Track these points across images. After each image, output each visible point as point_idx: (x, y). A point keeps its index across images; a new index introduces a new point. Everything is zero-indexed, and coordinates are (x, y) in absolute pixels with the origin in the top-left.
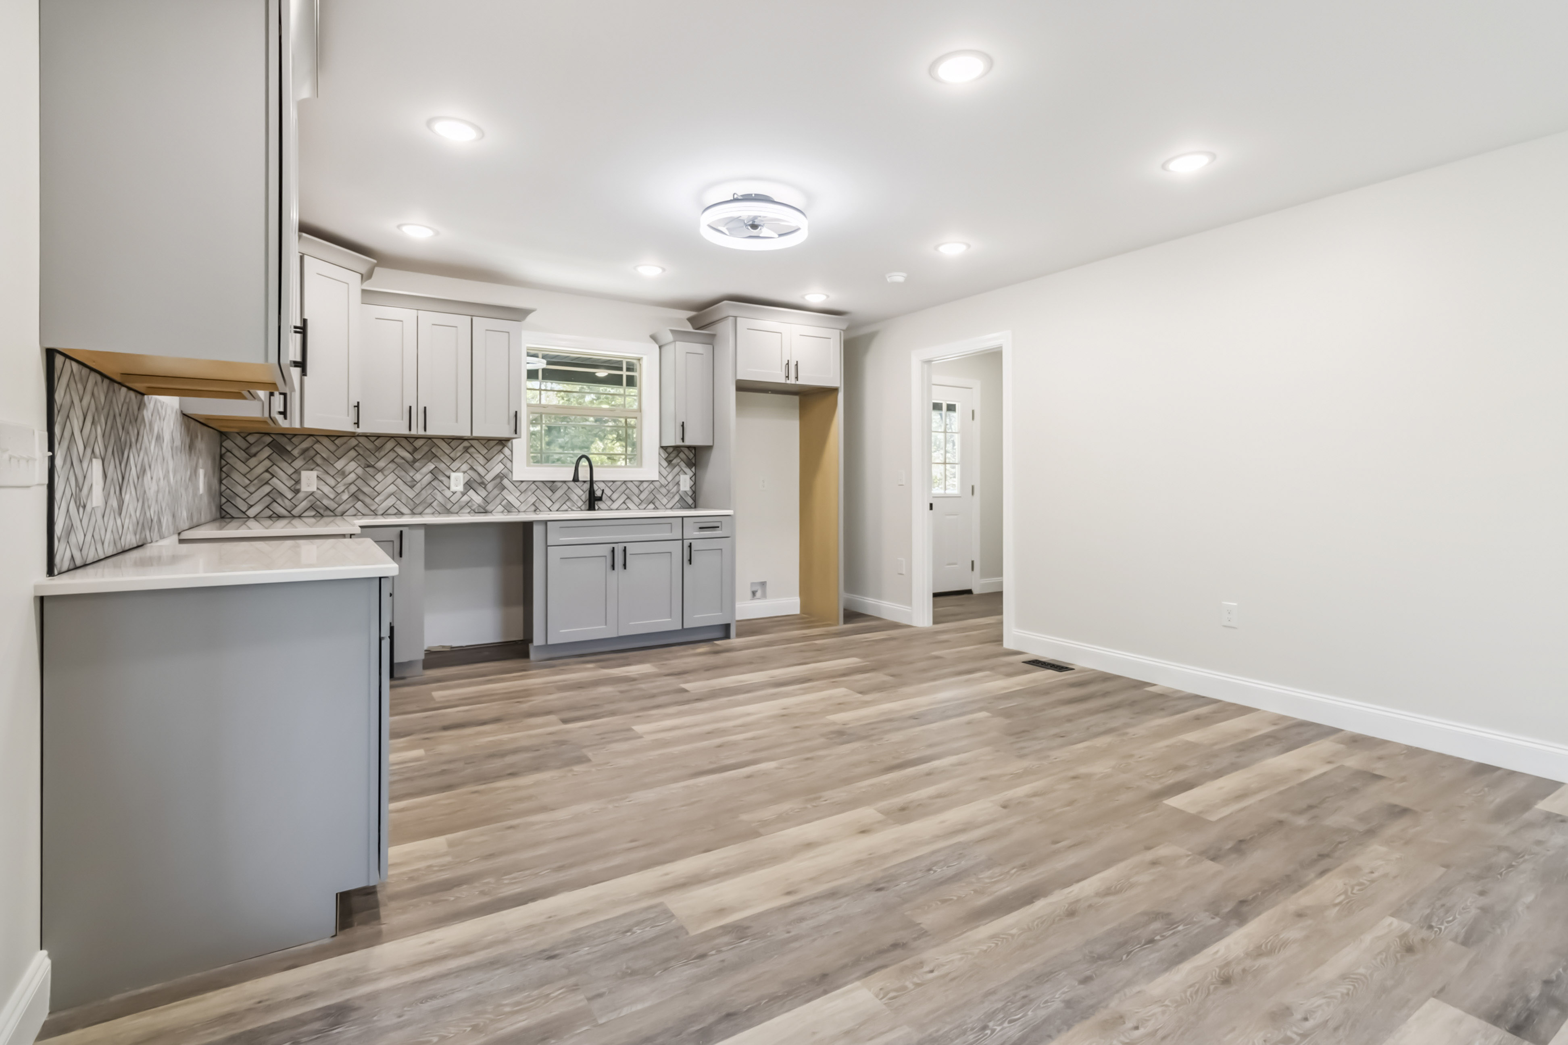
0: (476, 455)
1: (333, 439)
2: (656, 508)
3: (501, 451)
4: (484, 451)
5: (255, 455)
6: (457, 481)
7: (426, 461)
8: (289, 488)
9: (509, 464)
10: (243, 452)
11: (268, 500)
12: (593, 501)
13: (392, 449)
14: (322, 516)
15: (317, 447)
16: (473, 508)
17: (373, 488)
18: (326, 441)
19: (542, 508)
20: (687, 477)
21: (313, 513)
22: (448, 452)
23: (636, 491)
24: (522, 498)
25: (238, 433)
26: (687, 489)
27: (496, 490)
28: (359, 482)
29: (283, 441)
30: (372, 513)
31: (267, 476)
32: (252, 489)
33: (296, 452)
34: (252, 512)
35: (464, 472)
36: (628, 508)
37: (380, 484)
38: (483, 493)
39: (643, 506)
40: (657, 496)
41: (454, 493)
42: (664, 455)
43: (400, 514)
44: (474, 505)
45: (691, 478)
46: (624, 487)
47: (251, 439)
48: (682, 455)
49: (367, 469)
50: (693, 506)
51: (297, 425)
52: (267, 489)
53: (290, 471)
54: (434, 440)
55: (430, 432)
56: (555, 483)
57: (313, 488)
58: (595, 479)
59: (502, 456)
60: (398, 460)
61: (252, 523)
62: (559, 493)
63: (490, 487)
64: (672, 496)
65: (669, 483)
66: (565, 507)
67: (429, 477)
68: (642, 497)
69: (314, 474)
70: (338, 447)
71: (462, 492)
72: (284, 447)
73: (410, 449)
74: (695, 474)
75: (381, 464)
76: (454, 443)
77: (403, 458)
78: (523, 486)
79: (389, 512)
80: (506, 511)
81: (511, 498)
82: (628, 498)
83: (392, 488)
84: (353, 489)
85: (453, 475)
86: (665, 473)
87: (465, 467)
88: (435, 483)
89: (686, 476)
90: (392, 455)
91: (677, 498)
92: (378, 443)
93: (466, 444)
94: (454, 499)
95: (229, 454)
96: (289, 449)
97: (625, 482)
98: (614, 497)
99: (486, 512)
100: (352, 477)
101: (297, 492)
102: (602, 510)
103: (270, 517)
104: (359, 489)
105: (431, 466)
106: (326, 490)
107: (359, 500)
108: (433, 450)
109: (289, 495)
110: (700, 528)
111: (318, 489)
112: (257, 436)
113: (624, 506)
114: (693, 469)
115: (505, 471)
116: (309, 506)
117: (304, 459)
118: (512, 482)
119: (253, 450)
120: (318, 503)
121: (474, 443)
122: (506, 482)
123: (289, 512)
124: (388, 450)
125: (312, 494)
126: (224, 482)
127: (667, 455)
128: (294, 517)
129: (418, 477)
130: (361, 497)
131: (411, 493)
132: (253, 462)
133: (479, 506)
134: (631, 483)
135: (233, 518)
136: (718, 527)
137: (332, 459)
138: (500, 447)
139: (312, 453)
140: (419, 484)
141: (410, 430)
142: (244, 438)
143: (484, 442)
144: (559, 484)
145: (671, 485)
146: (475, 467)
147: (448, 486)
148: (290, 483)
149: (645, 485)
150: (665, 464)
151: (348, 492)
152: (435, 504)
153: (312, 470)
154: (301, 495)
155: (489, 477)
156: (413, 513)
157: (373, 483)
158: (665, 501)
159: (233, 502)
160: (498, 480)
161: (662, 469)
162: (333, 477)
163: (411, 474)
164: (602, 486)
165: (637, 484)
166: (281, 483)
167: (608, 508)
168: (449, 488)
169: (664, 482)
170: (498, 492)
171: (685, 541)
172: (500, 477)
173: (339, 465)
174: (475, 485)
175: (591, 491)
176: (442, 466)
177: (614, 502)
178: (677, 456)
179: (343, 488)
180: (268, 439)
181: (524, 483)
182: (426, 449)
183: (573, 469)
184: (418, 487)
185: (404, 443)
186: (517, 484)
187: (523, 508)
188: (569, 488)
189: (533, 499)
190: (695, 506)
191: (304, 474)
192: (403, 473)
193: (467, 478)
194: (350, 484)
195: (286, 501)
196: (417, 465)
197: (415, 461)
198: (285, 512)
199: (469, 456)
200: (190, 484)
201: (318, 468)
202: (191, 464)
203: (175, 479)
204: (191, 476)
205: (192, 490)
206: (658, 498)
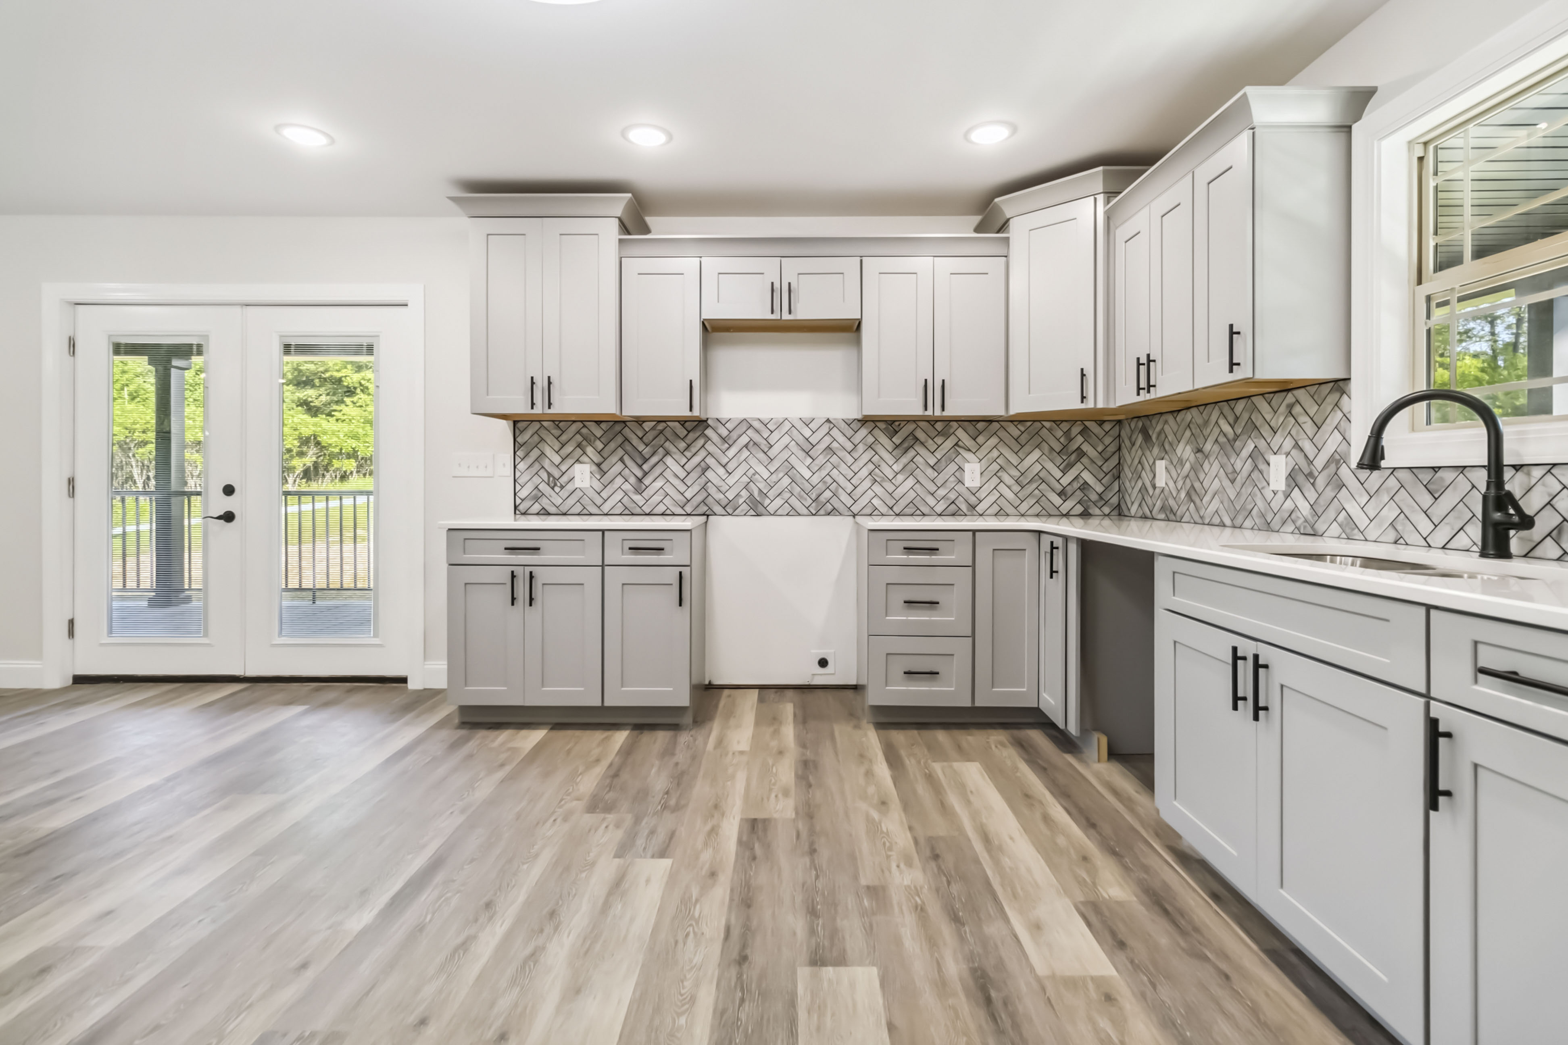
0: (1303, 418)
1: (1173, 415)
3: (1336, 405)
4: (1312, 407)
5: (1135, 443)
6: (1279, 471)
7: (1244, 437)
8: (1151, 483)
9: (1347, 433)
11: (1140, 497)
13: (1216, 422)
14: (1168, 520)
15: (1165, 428)
16: (1298, 526)
17: (1199, 484)
18: (1171, 420)
19: (1412, 537)
21: (1163, 516)
22: (1269, 416)
24: (1372, 510)
27: (1329, 488)
28: (1191, 475)
31: (1140, 468)
32: (1133, 484)
33: (1154, 437)
34: (1133, 514)
35: (1287, 453)
37: (1205, 478)
38: (1312, 496)
41: (1275, 494)
44: (1298, 518)
49: (1195, 455)
52: (1140, 483)
53: (1151, 461)
56: (1440, 474)
57: (1162, 484)
59: (1337, 415)
60: (1219, 439)
61: (1135, 524)
63: (1321, 482)
67: (1249, 465)
69: (1162, 464)
70: (1178, 426)
71: (1284, 492)
72: (1148, 431)
75: (1206, 446)
76: (1275, 397)
77: (1225, 435)
81: (1353, 509)
84: (1187, 484)
85: (1275, 461)
87: (1288, 443)
88: (1253, 475)
92: (1204, 413)
94: (1272, 505)
96: (1150, 433)
99: (1315, 537)
100: (1187, 467)
101: (1154, 487)
103: (1141, 517)
104: (1192, 485)
105: (1247, 446)
106: (1171, 485)
107: (1192, 501)
108: (1249, 417)
109: (1151, 491)
111: (1166, 484)
115: (1343, 448)
116: (1160, 506)
117: (1157, 445)
118: (1355, 473)
119: (1134, 437)
120: (1166, 502)
121: (1299, 392)
123: (1151, 513)
124: (1213, 424)
125: (1163, 490)
128: (1154, 519)
129: (1238, 464)
130: (1193, 496)
131: (1232, 493)
132: (1133, 452)
133: (1307, 521)
137: (1174, 443)
138: (1333, 395)
139: (1161, 436)
140: (1240, 477)
143: (1314, 389)
144: (1449, 476)
146: (1301, 444)
147: (1268, 479)
148: (1151, 476)
151: (1185, 489)
152: (1252, 513)
153: (1162, 459)
154: (1158, 491)
155: (1320, 462)
157: (1202, 476)
159: (1125, 498)
160: (1333, 468)
162: (1174, 467)
163: (1233, 461)
166: (1146, 477)
168: (1269, 484)
170: (1334, 494)
172: (1336, 461)
173: (1178, 450)
174: (1301, 480)
176: (1262, 444)
179: (1181, 483)
180: (1140, 424)
181: (1374, 474)
184: (1237, 482)
186: (1363, 477)
187: (1374, 532)
188: (1473, 486)
189: (1391, 512)
191: (1158, 465)
192: (1225, 460)
193: (1291, 464)
194: (1185, 477)
195: (1150, 499)
196: (1235, 444)
197: (1236, 438)
198: (1148, 513)
199: (1293, 421)
200: (900, 478)
201: (1166, 456)
202: (904, 460)
203: (824, 473)
204: (909, 470)
205: (911, 482)
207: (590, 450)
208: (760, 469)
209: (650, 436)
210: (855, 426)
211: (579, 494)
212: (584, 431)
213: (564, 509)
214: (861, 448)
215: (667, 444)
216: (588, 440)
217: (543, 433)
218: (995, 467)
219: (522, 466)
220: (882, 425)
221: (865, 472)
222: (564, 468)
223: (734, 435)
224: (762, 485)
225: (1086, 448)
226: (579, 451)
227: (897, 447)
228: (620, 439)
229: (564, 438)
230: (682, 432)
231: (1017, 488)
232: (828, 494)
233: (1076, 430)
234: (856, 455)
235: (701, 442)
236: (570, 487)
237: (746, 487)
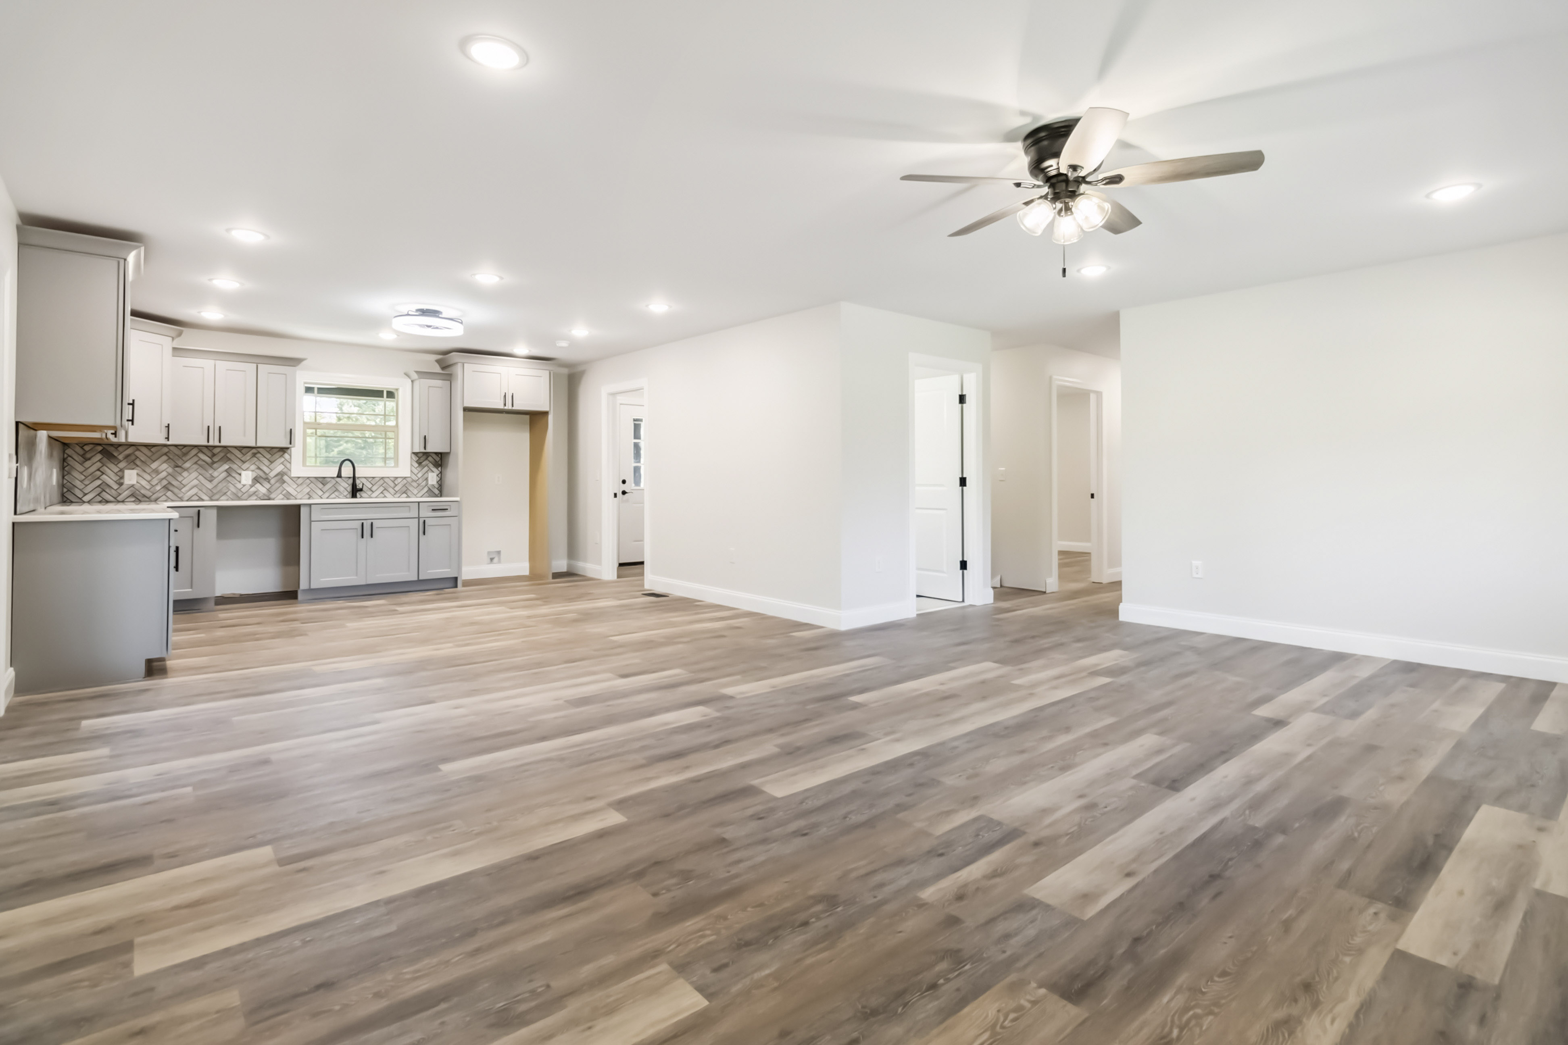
0: (262, 459)
1: (150, 447)
2: (408, 497)
3: (281, 456)
4: (268, 456)
5: (89, 459)
6: (247, 477)
7: (222, 463)
8: (115, 482)
9: (288, 465)
10: (80, 457)
11: (99, 490)
12: (355, 491)
13: (196, 455)
14: (140, 501)
15: (137, 453)
16: (259, 496)
17: (180, 482)
18: (143, 449)
19: (314, 495)
20: (435, 475)
21: (133, 499)
22: (239, 456)
23: (392, 484)
24: (299, 489)
25: (77, 444)
26: (435, 483)
27: (277, 484)
28: (170, 478)
29: (111, 449)
30: (179, 499)
31: (99, 473)
32: (87, 482)
33: (121, 457)
34: (86, 499)
35: (253, 471)
36: (385, 497)
37: (185, 480)
38: (268, 486)
39: (398, 495)
40: (409, 488)
41: (244, 486)
42: (415, 458)
43: (199, 498)
44: (260, 493)
45: (437, 475)
47: (87, 448)
48: (430, 458)
49: (176, 469)
50: (439, 495)
51: (123, 440)
52: (98, 482)
53: (116, 470)
54: (229, 448)
55: (223, 443)
56: (326, 479)
57: (134, 482)
58: (357, 475)
59: (282, 460)
60: (200, 462)
61: (86, 507)
62: (328, 486)
63: (272, 481)
64: (421, 488)
65: (419, 479)
66: (333, 496)
67: (224, 475)
68: (397, 489)
69: (134, 472)
70: (154, 454)
71: (250, 485)
72: (111, 453)
73: (210, 454)
74: (441, 473)
75: (187, 465)
76: (244, 451)
77: (204, 461)
78: (300, 481)
79: (193, 498)
80: (285, 498)
81: (290, 489)
82: (385, 489)
83: (195, 482)
84: (165, 482)
85: (244, 473)
86: (416, 471)
87: (253, 467)
88: (229, 479)
89: (433, 474)
90: (195, 459)
91: (426, 489)
92: (184, 450)
93: (254, 451)
94: (244, 490)
95: (69, 458)
96: (115, 454)
97: (382, 478)
98: (374, 488)
99: (269, 499)
100: (164, 474)
101: (121, 484)
102: (364, 498)
103: (100, 502)
104: (170, 483)
105: (226, 467)
106: (144, 483)
108: (227, 455)
109: (115, 486)
110: (433, 510)
111: (137, 482)
112: (91, 446)
113: (382, 495)
114: (440, 469)
115: (285, 470)
116: (131, 493)
117: (127, 462)
118: (291, 478)
119: (88, 456)
120: (137, 492)
121: (260, 450)
122: (286, 478)
123: (115, 498)
124: (192, 456)
125: (133, 486)
126: (65, 477)
127: (418, 458)
128: (119, 502)
129: (215, 474)
130: (171, 488)
131: (210, 486)
132: (88, 464)
133: (264, 494)
134: (388, 479)
135: (72, 502)
136: (447, 509)
137: (149, 461)
138: (281, 453)
139: (133, 457)
140: (216, 479)
141: (208, 442)
142: (82, 448)
143: (268, 449)
144: (329, 479)
145: (420, 481)
146: (261, 468)
147: (239, 480)
148: (116, 478)
149: (399, 480)
150: (416, 465)
151: (161, 485)
152: (229, 493)
153: (133, 469)
154: (124, 487)
155: (272, 474)
156: (212, 500)
157: (180, 479)
158: (415, 492)
159: (72, 491)
160: (279, 477)
161: (413, 468)
162: (149, 474)
163: (210, 472)
164: (364, 481)
165: (393, 479)
166: (109, 478)
167: (368, 496)
168: (240, 482)
169: (415, 478)
170: (280, 485)
171: (420, 519)
172: (281, 474)
173: (154, 466)
174: (261, 480)
175: (354, 485)
176: (235, 467)
177: (373, 492)
178: (426, 459)
179: (156, 482)
180: (100, 448)
181: (300, 479)
182: (222, 454)
183: (337, 469)
184: (215, 482)
185: (205, 450)
186: (295, 479)
187: (299, 496)
188: (337, 482)
189: (308, 490)
190: (441, 496)
191: (127, 473)
192: (203, 472)
193: (255, 475)
194: (163, 479)
195: (113, 491)
196: (215, 465)
197: (214, 463)
198: (112, 499)
199: (256, 459)
201: (137, 468)
206: (411, 488)
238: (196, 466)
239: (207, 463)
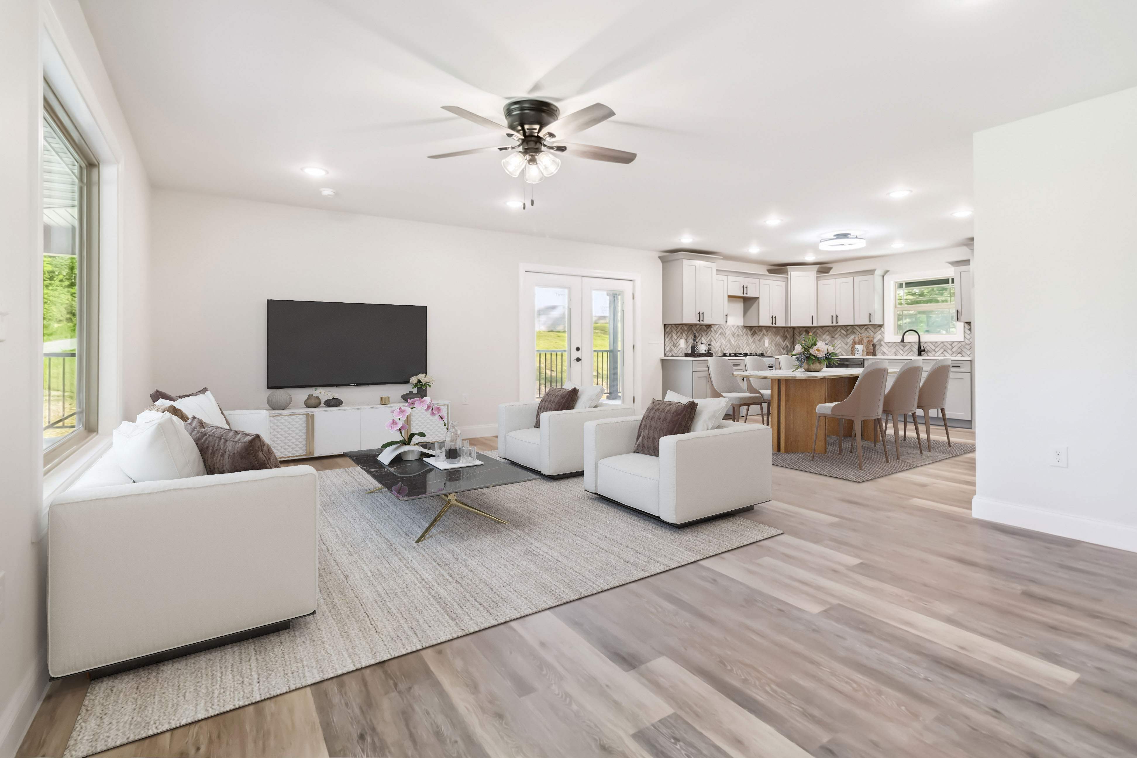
0: (870, 332)
2: (963, 356)
3: (879, 330)
4: (873, 330)
9: (883, 335)
12: (921, 351)
13: (841, 330)
15: (818, 331)
18: (820, 329)
22: (859, 331)
23: (950, 347)
25: (797, 328)
29: (808, 329)
39: (955, 355)
42: (967, 327)
43: (842, 355)
46: (942, 345)
54: (855, 327)
58: (921, 341)
59: (880, 332)
62: (906, 348)
66: (910, 354)
68: (954, 350)
75: (836, 336)
76: (861, 327)
77: (843, 334)
78: (890, 345)
80: (882, 355)
81: (884, 350)
82: (945, 351)
83: (840, 345)
86: (969, 337)
90: (839, 333)
93: (866, 327)
97: (942, 342)
98: (937, 350)
102: (929, 356)
108: (854, 330)
113: (942, 355)
115: (881, 338)
118: (885, 343)
119: (801, 333)
121: (869, 326)
122: (882, 343)
129: (848, 341)
131: (846, 347)
132: (801, 336)
134: (947, 343)
138: (879, 328)
139: (816, 333)
141: (833, 324)
144: (907, 344)
149: (955, 344)
150: (969, 332)
158: (968, 352)
160: (879, 342)
161: (966, 335)
164: (929, 344)
165: (950, 343)
169: (967, 342)
172: (880, 340)
173: (824, 337)
175: (920, 347)
177: (936, 352)
180: (805, 329)
181: (890, 343)
182: (851, 330)
185: (844, 328)
186: (887, 344)
188: (911, 345)
189: (894, 350)
192: (843, 340)
196: (848, 336)
197: (847, 335)
199: (868, 332)
200: (752, 344)
202: (753, 338)
203: (737, 342)
204: (754, 342)
205: (754, 345)
206: (964, 350)
207: (684, 335)
208: (723, 341)
209: (698, 330)
210: (743, 327)
211: (681, 350)
212: (683, 328)
213: (677, 355)
214: (744, 335)
215: (702, 333)
216: (683, 331)
217: (672, 328)
218: (771, 341)
219: (667, 340)
220: (749, 328)
221: (745, 342)
222: (678, 340)
223: (718, 330)
224: (724, 346)
225: (788, 336)
226: (681, 335)
227: (752, 334)
228: (691, 331)
229: (677, 330)
230: (705, 328)
231: (775, 347)
232: (738, 349)
233: (786, 330)
234: (743, 337)
235: (710, 332)
236: (679, 347)
237: (720, 347)
238: (840, 337)
239: (845, 335)
